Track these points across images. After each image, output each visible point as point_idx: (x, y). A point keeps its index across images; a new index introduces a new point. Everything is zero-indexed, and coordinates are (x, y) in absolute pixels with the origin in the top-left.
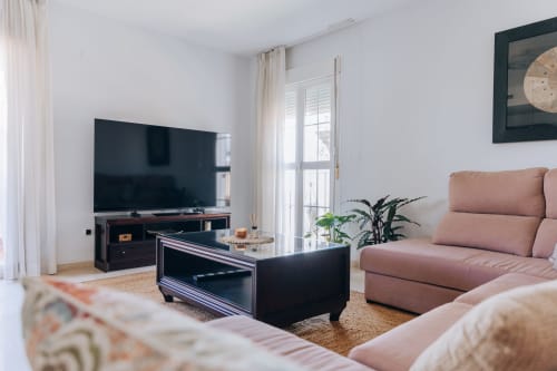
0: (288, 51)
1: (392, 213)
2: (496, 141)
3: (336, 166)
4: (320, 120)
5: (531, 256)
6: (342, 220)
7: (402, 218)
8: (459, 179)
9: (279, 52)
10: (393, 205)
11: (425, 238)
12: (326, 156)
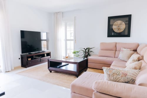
0: (62, 13)
1: (89, 51)
2: (108, 37)
3: (75, 41)
4: (71, 30)
5: (115, 57)
6: (78, 52)
7: (91, 52)
8: (102, 44)
9: (60, 13)
10: (89, 49)
11: (96, 55)
12: (72, 38)
